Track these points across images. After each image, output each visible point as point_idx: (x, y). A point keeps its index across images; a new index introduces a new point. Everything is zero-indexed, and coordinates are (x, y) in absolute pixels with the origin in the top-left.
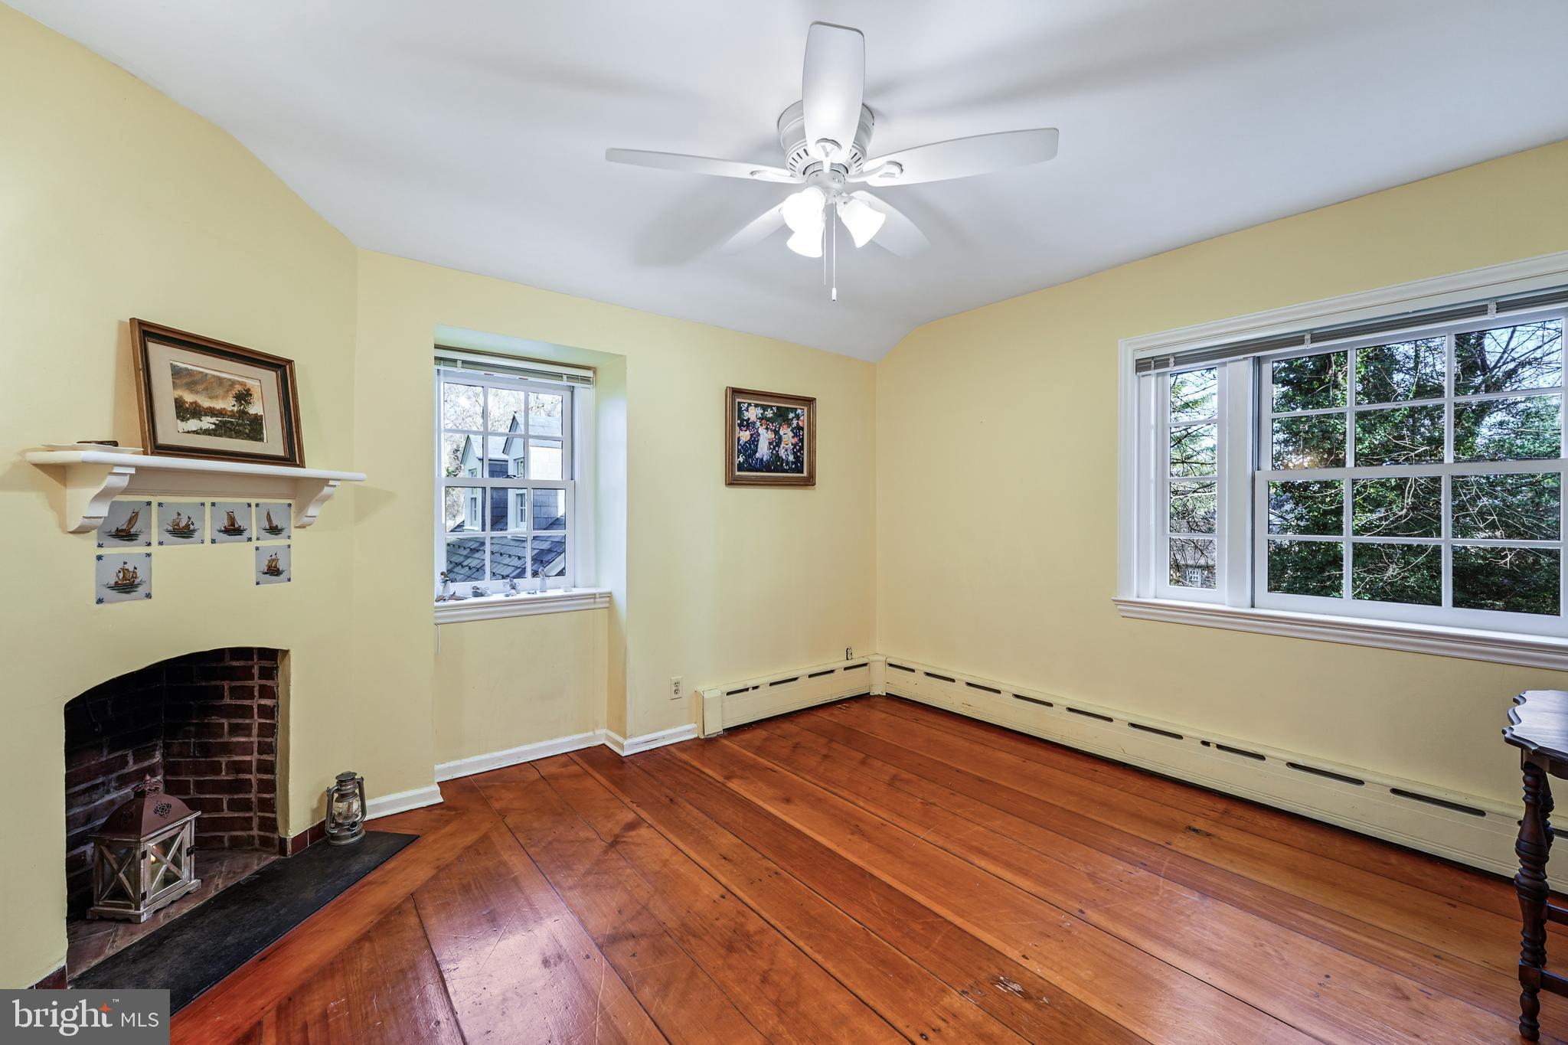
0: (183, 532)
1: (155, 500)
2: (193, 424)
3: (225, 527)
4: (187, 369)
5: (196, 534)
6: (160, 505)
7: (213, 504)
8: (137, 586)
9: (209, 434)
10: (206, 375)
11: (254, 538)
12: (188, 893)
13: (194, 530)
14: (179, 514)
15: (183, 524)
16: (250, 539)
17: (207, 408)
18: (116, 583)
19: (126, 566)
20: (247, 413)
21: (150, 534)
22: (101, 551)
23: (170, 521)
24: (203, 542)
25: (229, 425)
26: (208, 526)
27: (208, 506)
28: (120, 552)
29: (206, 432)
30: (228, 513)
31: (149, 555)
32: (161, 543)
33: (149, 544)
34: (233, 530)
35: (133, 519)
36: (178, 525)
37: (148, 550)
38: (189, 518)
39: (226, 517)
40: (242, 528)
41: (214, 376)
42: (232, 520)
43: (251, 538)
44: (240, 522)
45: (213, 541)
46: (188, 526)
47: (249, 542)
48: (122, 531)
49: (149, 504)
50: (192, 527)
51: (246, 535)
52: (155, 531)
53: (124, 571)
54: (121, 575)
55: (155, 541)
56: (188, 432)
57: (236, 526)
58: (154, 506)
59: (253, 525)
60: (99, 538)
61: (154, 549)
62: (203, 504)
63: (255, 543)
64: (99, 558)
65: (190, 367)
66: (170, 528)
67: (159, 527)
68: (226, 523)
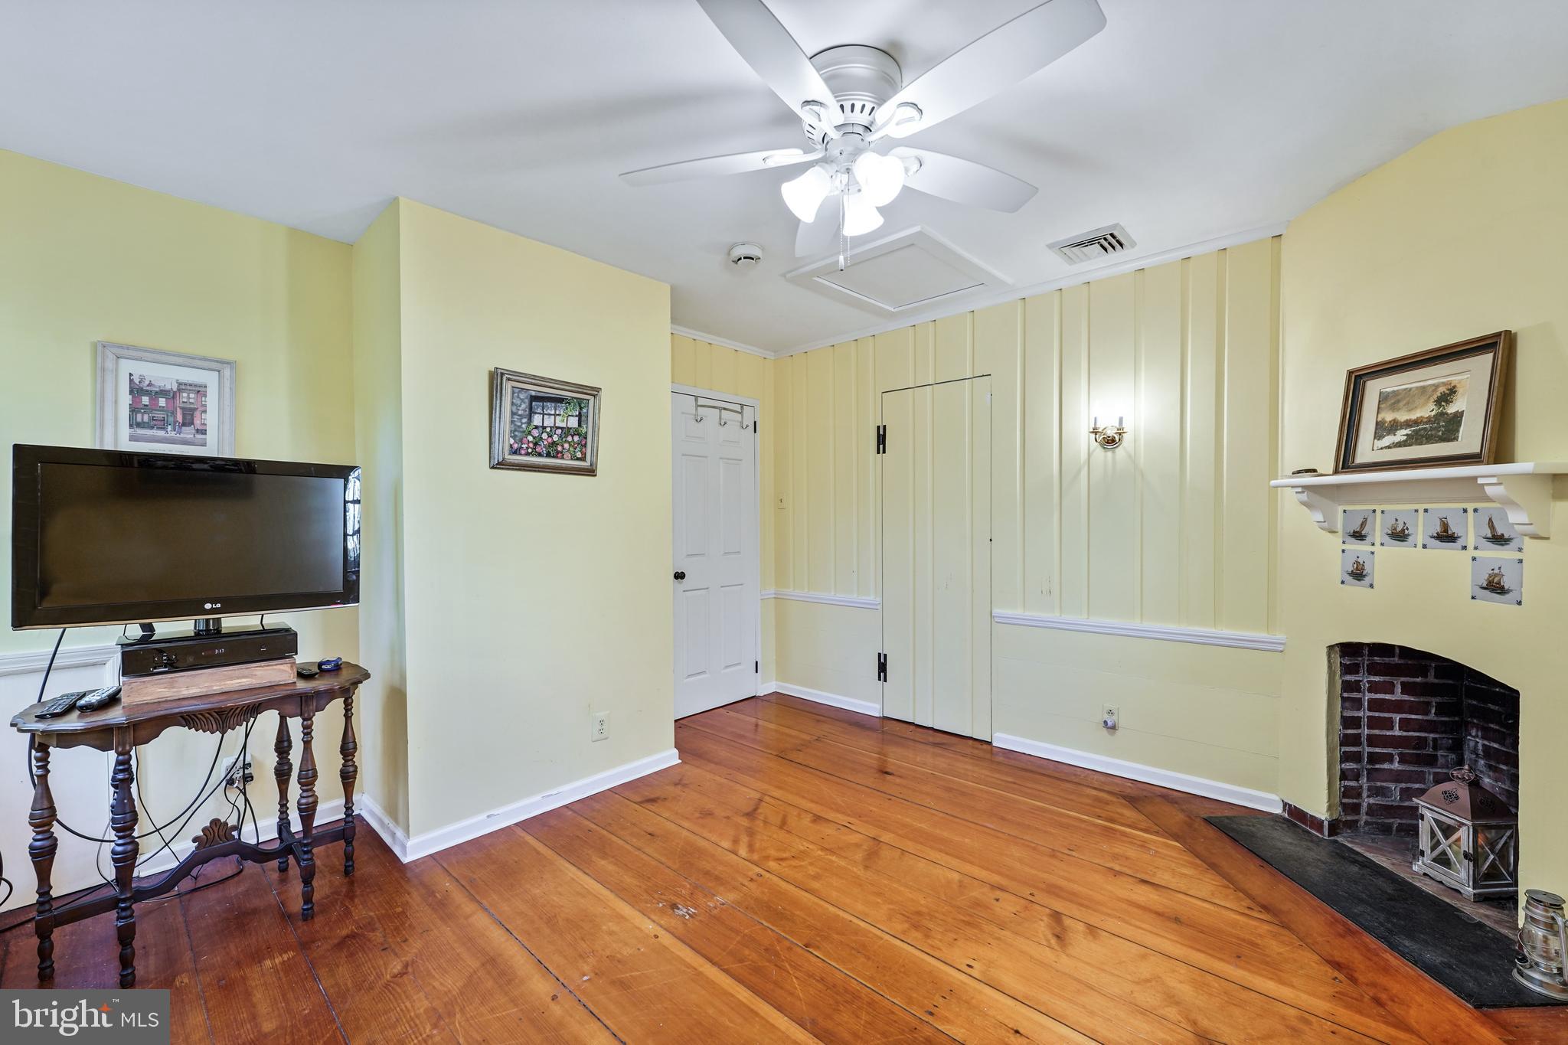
0: (1399, 536)
1: (1379, 508)
2: (1388, 440)
3: (1437, 533)
4: (1394, 392)
5: (1410, 539)
6: (1383, 512)
7: (1426, 511)
8: (1364, 576)
9: (1400, 446)
10: (1411, 389)
11: (1471, 546)
12: (1457, 891)
13: (1408, 535)
14: (1397, 520)
15: (1399, 529)
16: (1464, 548)
17: (1405, 422)
18: (1352, 571)
19: (1359, 560)
20: (1447, 414)
21: (1374, 535)
22: (1344, 547)
23: (1390, 526)
24: (1415, 546)
25: (1422, 432)
26: (1421, 530)
27: (1421, 512)
28: (1356, 547)
29: (1399, 445)
30: (1441, 519)
31: (1373, 553)
32: (1382, 544)
33: (1373, 544)
34: (1446, 536)
35: (1363, 524)
36: (1395, 529)
37: (1372, 549)
38: (1405, 524)
39: (1438, 522)
40: (1456, 535)
41: (1417, 388)
42: (1445, 526)
43: (1466, 547)
44: (1454, 529)
45: (1424, 546)
46: (1403, 530)
47: (1464, 551)
48: (1357, 532)
49: (1374, 511)
50: (1406, 532)
51: (1460, 543)
52: (1378, 533)
53: (1357, 563)
54: (1355, 565)
55: (1378, 542)
56: (1382, 449)
57: (1450, 532)
58: (1378, 513)
59: (1471, 532)
60: (1343, 537)
61: (1377, 548)
62: (1416, 511)
63: (1471, 552)
64: (1343, 551)
65: (1395, 389)
66: (1390, 532)
67: (1382, 531)
68: (1438, 529)
